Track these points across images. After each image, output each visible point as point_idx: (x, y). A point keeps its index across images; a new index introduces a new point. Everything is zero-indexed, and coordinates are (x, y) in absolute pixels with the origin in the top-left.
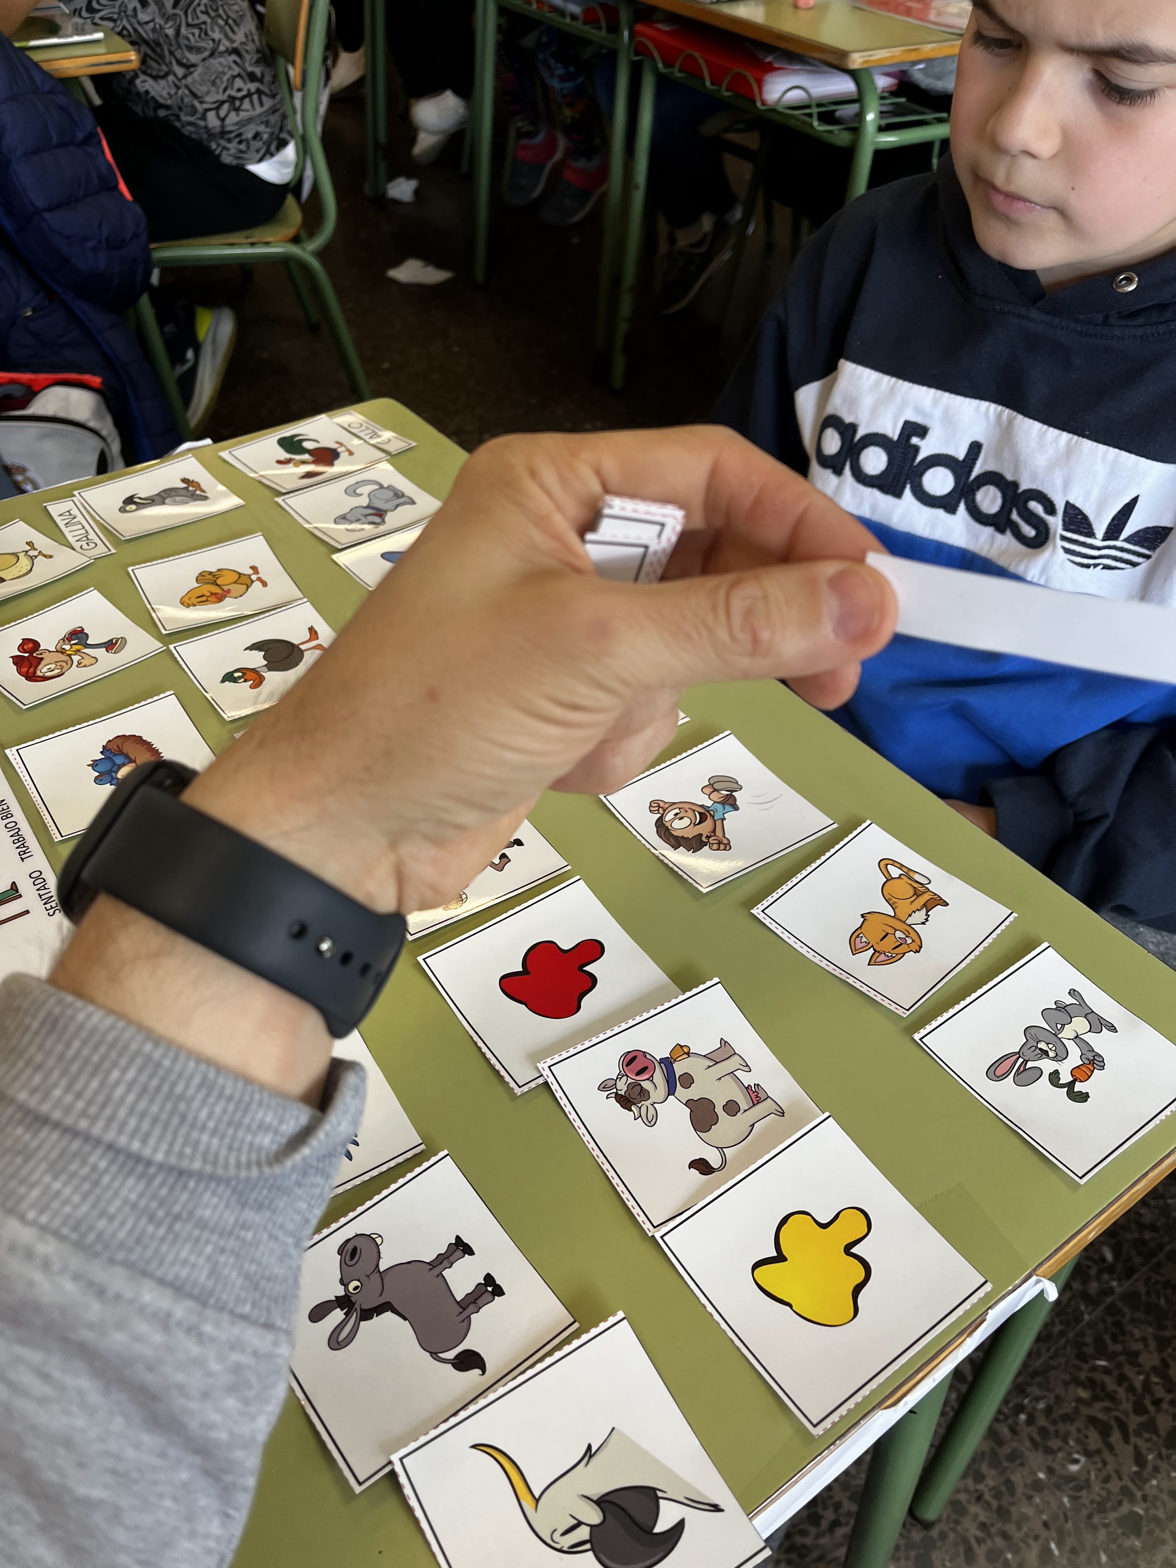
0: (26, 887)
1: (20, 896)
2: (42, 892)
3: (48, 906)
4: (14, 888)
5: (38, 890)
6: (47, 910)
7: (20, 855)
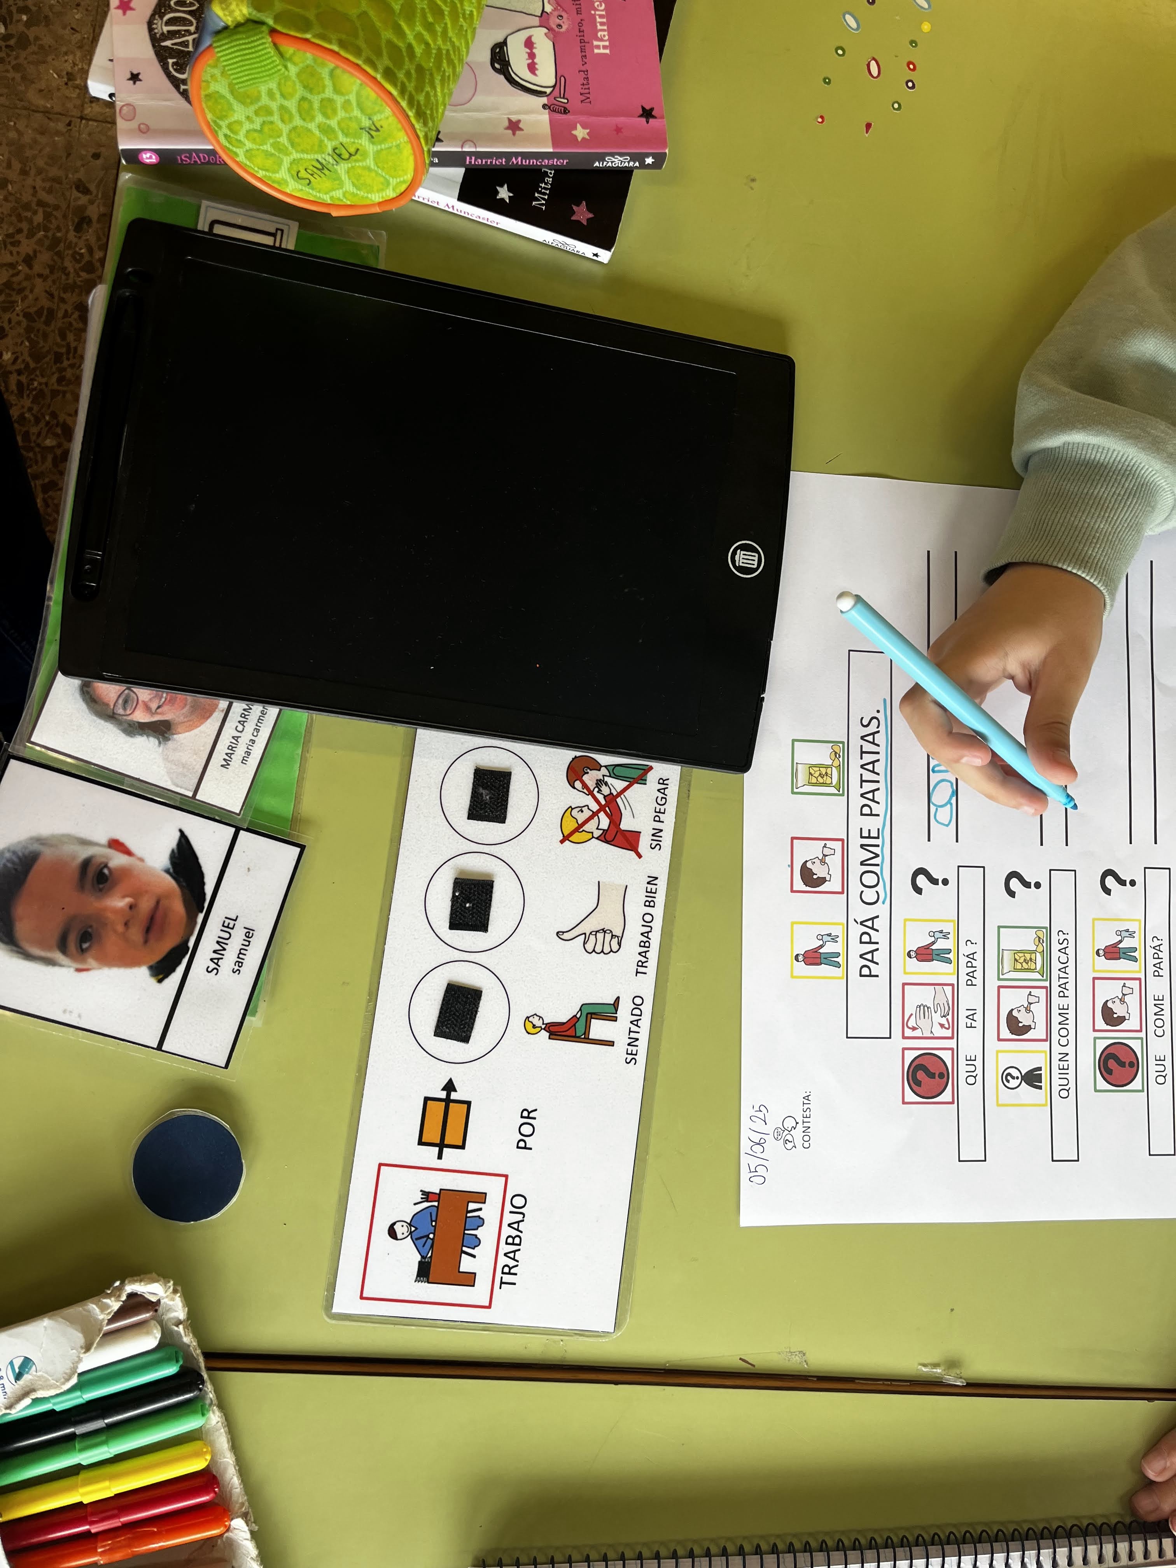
0: (624, 1009)
1: (615, 1019)
3: (630, 1047)
4: (616, 1005)
5: (631, 1022)
6: (627, 1054)
7: (638, 966)
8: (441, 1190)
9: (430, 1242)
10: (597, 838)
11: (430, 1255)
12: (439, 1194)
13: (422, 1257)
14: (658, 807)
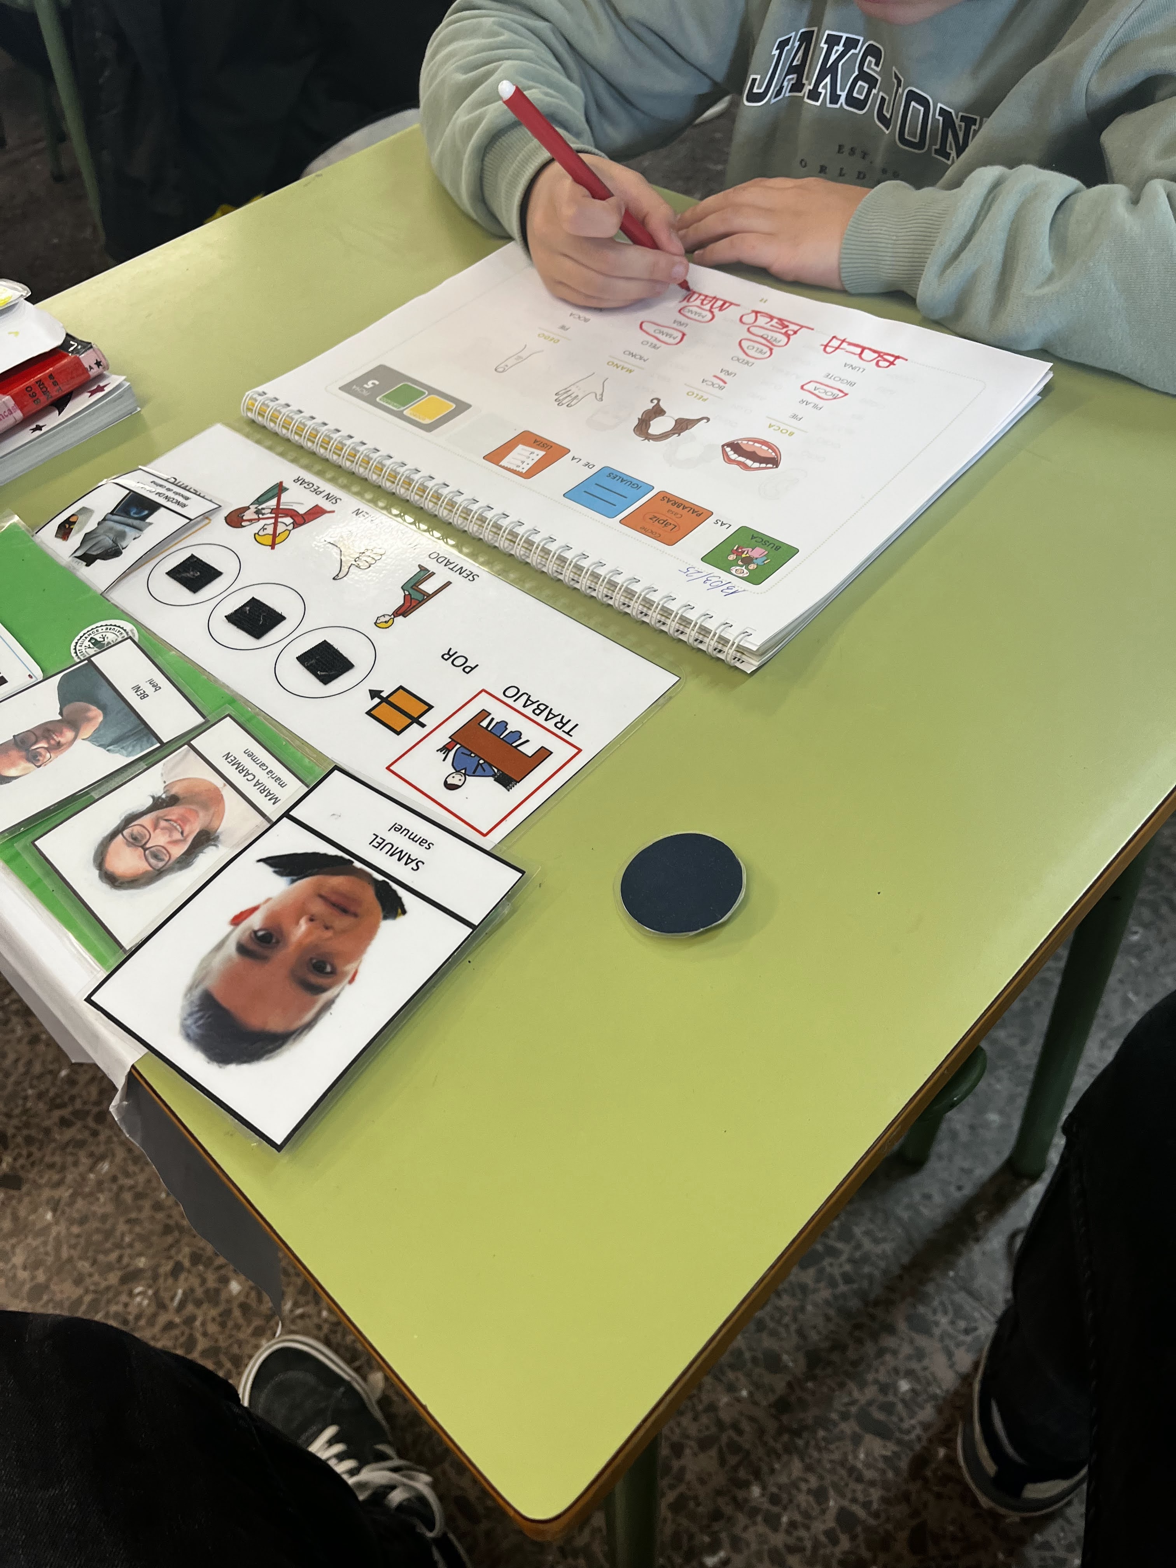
0: (431, 566)
1: (433, 574)
2: (451, 566)
3: (464, 574)
4: (424, 569)
5: (445, 565)
6: (466, 577)
8: (450, 737)
9: (486, 766)
10: (294, 528)
11: (496, 770)
12: (453, 740)
13: (492, 776)
14: (312, 489)
